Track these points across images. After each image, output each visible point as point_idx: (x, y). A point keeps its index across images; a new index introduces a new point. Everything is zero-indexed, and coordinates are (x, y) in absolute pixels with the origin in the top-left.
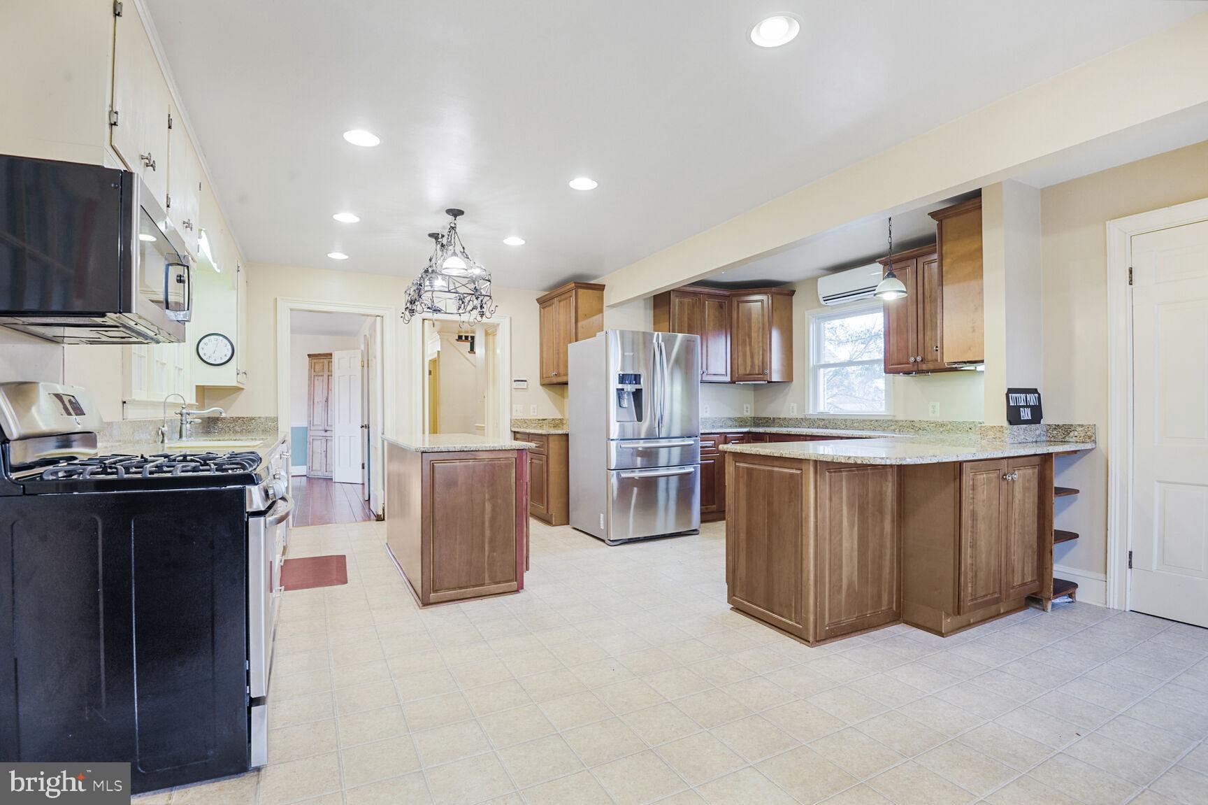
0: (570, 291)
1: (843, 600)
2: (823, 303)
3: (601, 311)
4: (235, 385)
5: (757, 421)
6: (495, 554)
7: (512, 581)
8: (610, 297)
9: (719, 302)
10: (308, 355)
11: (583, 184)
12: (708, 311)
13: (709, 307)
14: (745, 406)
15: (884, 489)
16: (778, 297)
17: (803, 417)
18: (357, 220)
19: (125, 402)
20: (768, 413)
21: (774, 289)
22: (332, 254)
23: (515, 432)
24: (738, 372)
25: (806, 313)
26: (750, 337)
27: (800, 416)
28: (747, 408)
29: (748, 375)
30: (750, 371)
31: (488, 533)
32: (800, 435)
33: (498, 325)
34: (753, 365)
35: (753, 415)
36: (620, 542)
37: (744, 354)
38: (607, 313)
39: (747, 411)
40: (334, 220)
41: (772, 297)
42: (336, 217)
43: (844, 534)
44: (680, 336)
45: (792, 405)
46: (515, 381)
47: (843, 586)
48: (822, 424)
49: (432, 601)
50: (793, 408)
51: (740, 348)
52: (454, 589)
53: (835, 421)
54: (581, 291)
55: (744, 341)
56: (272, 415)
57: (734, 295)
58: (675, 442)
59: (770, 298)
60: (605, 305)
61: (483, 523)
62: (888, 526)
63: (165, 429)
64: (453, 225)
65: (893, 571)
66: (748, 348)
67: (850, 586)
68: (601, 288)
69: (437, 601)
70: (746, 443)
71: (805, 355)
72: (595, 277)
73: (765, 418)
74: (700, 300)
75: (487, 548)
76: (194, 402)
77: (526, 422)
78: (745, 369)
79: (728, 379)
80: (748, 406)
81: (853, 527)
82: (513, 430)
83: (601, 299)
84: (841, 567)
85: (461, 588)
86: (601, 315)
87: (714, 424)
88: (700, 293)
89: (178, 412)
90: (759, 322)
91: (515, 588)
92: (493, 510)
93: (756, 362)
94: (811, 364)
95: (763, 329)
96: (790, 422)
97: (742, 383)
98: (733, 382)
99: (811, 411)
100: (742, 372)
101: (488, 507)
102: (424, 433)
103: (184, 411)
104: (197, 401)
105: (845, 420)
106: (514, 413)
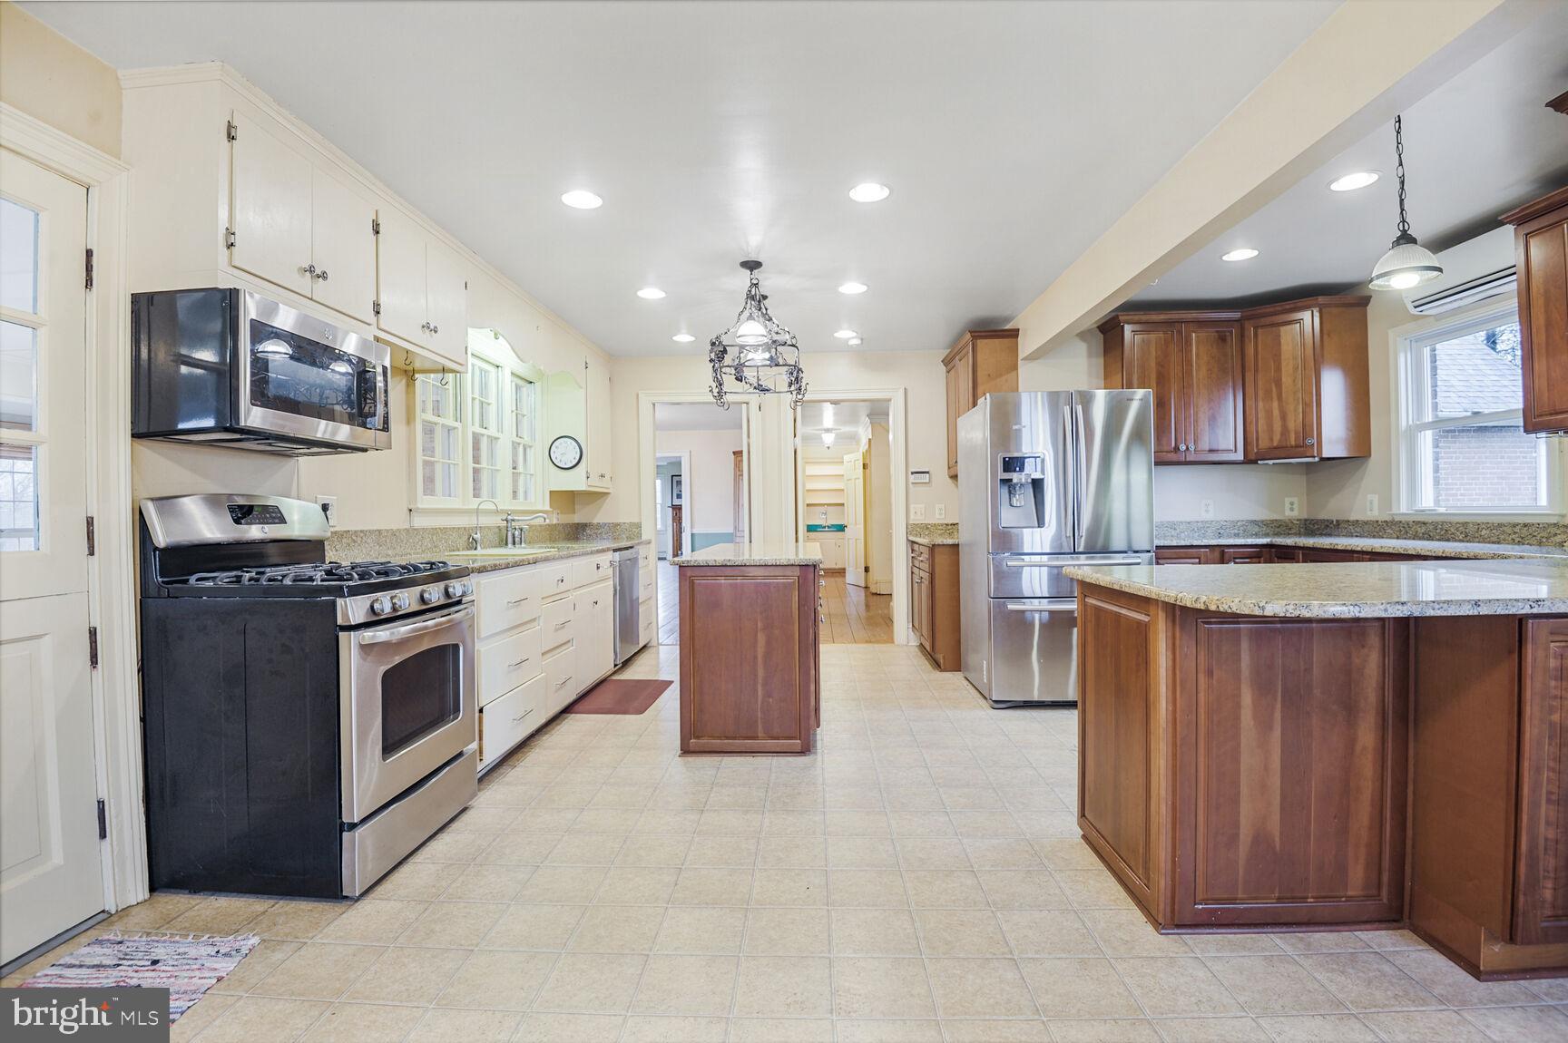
0: (966, 345)
1: (1242, 862)
2: (1415, 312)
3: (1015, 367)
4: (584, 489)
5: (1312, 526)
6: (771, 700)
7: (794, 738)
8: (1027, 345)
9: (1217, 332)
10: (734, 452)
11: (869, 192)
12: (1197, 348)
13: (1199, 344)
14: (1288, 501)
15: (1356, 661)
16: (1335, 310)
17: (1388, 518)
18: (663, 295)
19: (411, 510)
20: (1330, 511)
21: (1321, 299)
22: (678, 336)
23: (913, 542)
24: (1257, 446)
25: (1391, 333)
26: (1278, 383)
27: (1385, 517)
28: (1292, 504)
29: (1275, 448)
30: (1280, 441)
31: (761, 672)
32: (1353, 552)
33: (890, 400)
34: (1285, 431)
35: (1305, 516)
36: (1009, 705)
37: (1269, 413)
38: (1024, 370)
39: (1292, 510)
40: (638, 297)
41: (1320, 312)
42: (640, 294)
43: (1244, 741)
44: (1140, 393)
45: (1369, 497)
46: (912, 473)
47: (1241, 837)
48: (1421, 530)
49: (692, 749)
50: (1371, 503)
51: (1261, 404)
52: (719, 738)
53: (1446, 527)
54: (981, 343)
55: (1268, 393)
56: (636, 521)
57: (1249, 318)
58: (1118, 559)
59: (1317, 315)
60: (1020, 357)
61: (755, 657)
62: (1367, 736)
63: (477, 536)
64: (755, 282)
65: (1382, 825)
66: (1275, 404)
67: (1260, 839)
68: (1014, 334)
69: (697, 749)
70: (1265, 562)
71: (1390, 408)
72: (1008, 320)
73: (1323, 521)
74: (1180, 332)
75: (760, 693)
76: (547, 507)
77: (927, 528)
78: (1271, 440)
79: (1240, 456)
80: (1295, 500)
81: (1270, 728)
82: (910, 538)
83: (1015, 350)
84: (1235, 801)
85: (727, 738)
86: (1014, 373)
87: (1222, 531)
88: (1180, 322)
89: (505, 518)
90: (1295, 358)
91: (799, 749)
92: (768, 643)
93: (1291, 425)
94: (1403, 424)
95: (1305, 368)
96: (1366, 527)
97: (1271, 462)
98: (1249, 461)
99: (1403, 508)
100: (1264, 444)
101: (761, 639)
102: (797, 541)
103: (510, 517)
104: (551, 507)
105: (1465, 524)
106: (912, 516)
